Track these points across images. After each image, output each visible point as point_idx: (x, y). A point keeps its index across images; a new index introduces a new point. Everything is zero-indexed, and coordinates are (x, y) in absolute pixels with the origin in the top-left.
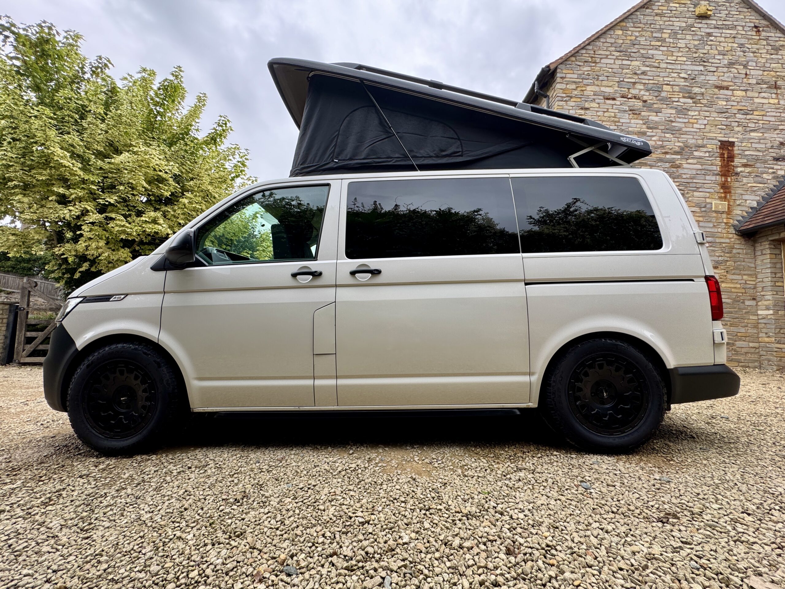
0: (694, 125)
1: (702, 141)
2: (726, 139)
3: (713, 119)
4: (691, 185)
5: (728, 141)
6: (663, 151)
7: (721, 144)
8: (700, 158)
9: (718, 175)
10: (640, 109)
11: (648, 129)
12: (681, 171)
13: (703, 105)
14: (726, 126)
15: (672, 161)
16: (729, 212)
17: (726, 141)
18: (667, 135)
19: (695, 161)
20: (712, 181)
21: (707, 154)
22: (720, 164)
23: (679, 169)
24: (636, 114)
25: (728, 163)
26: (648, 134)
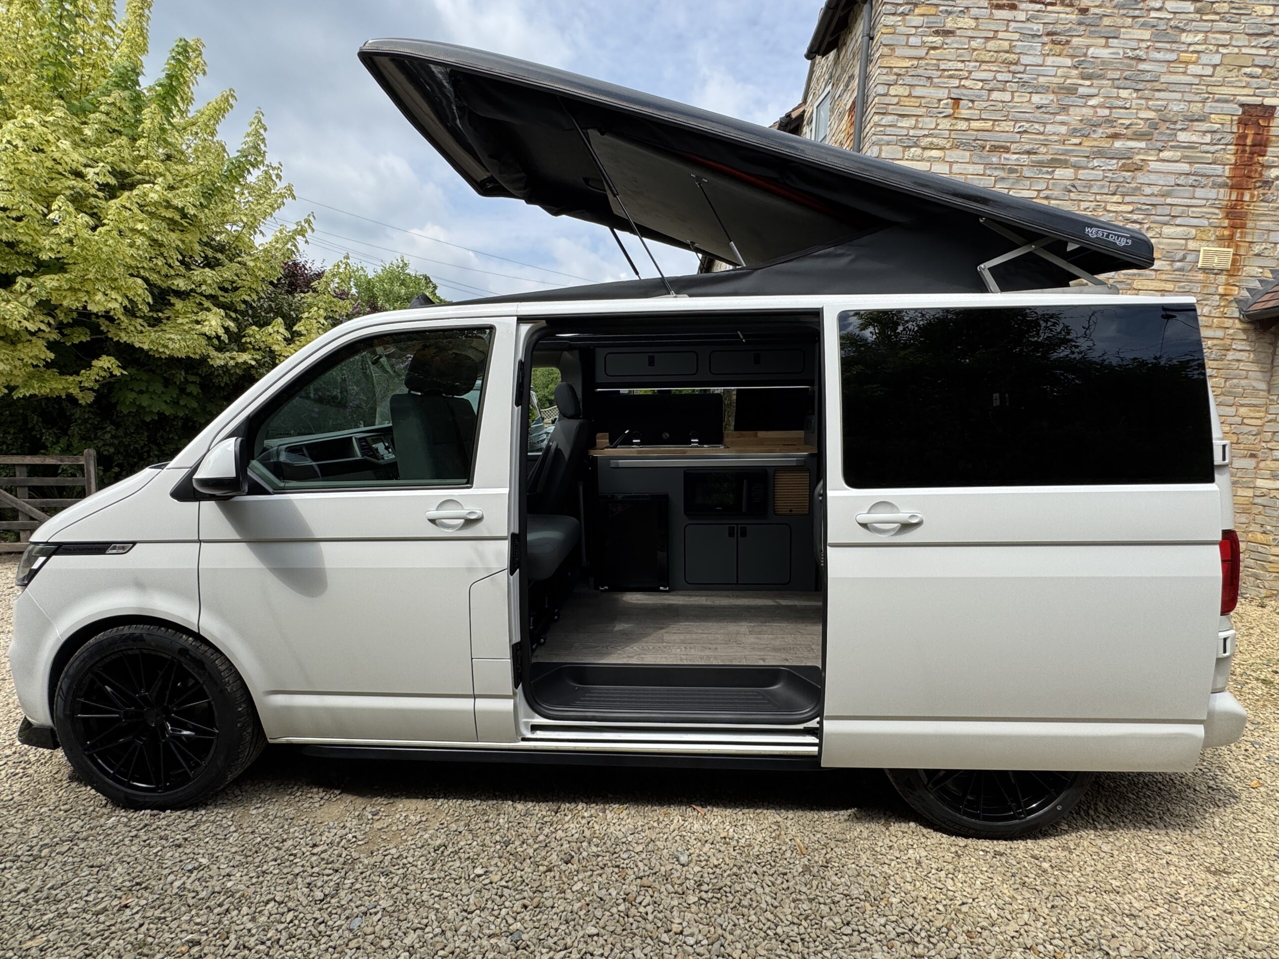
0: (1190, 66)
1: (1201, 105)
2: (1257, 100)
3: (1236, 50)
4: (1160, 210)
5: (1262, 105)
6: (1110, 131)
7: (1243, 113)
8: (1191, 146)
9: (1224, 185)
10: (1070, 30)
11: (1083, 79)
12: (1141, 178)
13: (1217, 17)
14: (1264, 67)
15: (1125, 156)
16: (1233, 271)
17: (1256, 106)
18: (1124, 93)
19: (1178, 154)
20: (1207, 200)
21: (1208, 138)
22: (1233, 161)
23: (1139, 174)
24: (1059, 43)
25: (1251, 158)
26: (1081, 90)
